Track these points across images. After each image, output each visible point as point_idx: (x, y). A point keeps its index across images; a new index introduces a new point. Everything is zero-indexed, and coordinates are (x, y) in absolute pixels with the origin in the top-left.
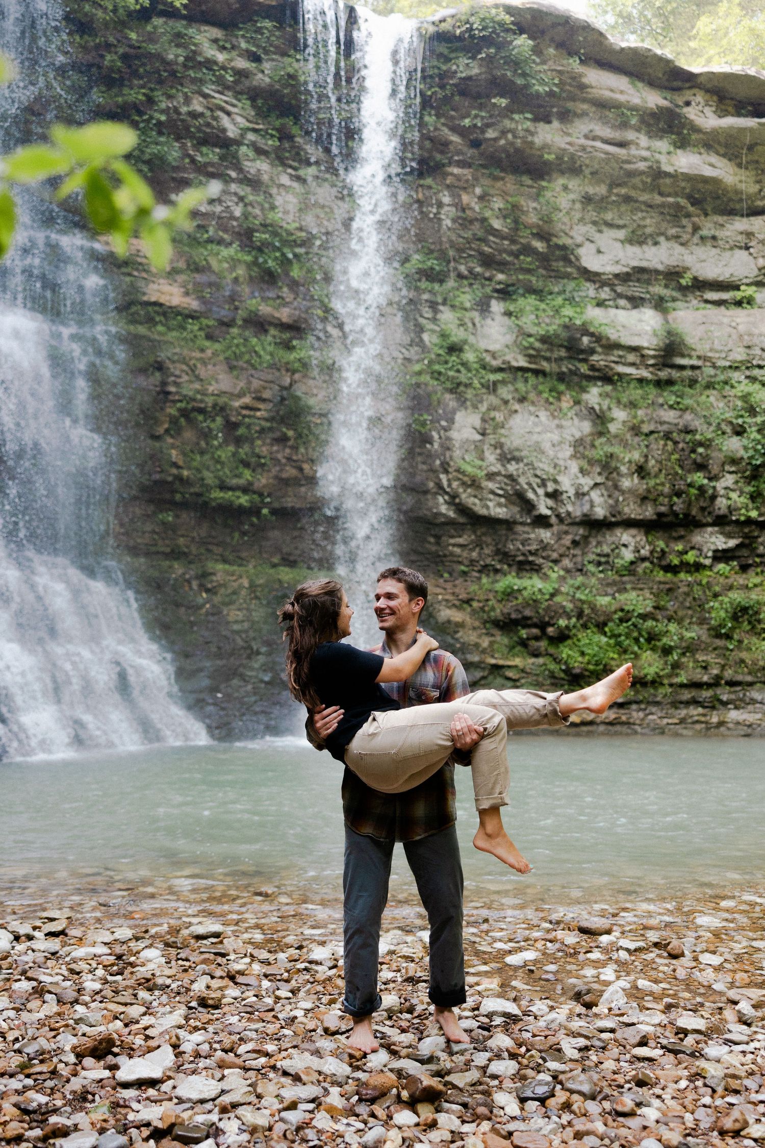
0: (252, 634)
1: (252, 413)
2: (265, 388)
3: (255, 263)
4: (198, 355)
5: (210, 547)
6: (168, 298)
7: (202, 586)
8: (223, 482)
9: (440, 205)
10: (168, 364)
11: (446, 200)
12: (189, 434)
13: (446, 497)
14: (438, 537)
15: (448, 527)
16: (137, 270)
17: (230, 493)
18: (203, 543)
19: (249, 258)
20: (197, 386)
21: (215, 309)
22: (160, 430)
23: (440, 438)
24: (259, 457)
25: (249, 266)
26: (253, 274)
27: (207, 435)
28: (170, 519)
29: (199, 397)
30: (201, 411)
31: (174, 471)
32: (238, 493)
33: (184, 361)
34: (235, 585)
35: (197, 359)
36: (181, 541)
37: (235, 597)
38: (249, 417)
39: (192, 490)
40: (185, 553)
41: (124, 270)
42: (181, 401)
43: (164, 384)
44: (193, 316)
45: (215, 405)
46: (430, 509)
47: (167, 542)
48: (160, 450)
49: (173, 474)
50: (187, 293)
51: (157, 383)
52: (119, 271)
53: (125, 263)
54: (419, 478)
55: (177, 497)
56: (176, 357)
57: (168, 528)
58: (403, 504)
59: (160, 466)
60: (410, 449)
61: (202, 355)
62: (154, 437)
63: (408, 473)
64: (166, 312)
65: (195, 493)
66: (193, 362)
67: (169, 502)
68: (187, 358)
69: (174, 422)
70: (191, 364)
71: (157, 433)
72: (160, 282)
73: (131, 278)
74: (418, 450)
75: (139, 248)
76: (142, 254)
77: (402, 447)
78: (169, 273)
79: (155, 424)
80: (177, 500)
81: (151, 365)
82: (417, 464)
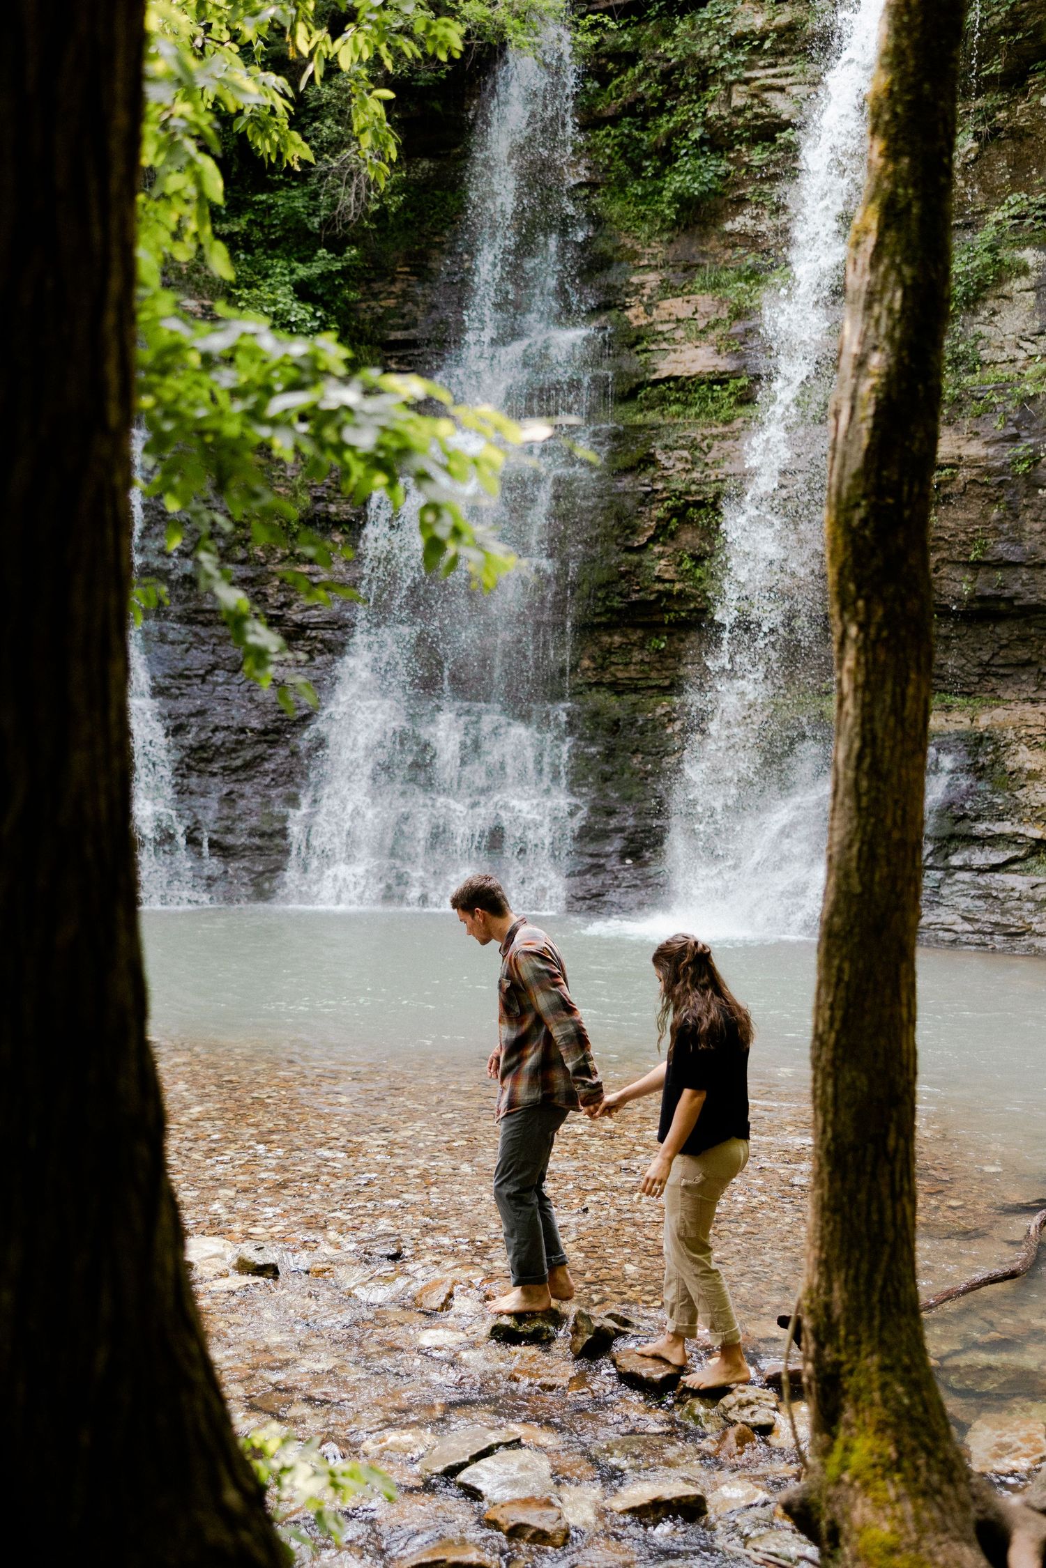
4: (721, 429)
6: (688, 366)
10: (660, 456)
12: (686, 537)
16: (653, 342)
20: (696, 475)
21: (752, 362)
27: (710, 534)
28: (664, 645)
29: (694, 488)
30: (699, 505)
31: (658, 586)
33: (693, 446)
35: (715, 437)
39: (692, 605)
41: (639, 348)
42: (668, 498)
43: (654, 481)
44: (721, 380)
47: (666, 673)
48: (639, 565)
49: (658, 591)
50: (719, 352)
51: (647, 481)
52: (632, 352)
53: (639, 339)
54: (1027, 545)
55: (667, 618)
56: (682, 442)
57: (666, 657)
58: (1004, 588)
59: (638, 584)
60: (1009, 502)
61: (726, 429)
62: (630, 550)
63: (1008, 540)
64: (684, 385)
65: (695, 609)
66: (706, 442)
67: (662, 624)
68: (699, 438)
69: (662, 525)
70: (704, 445)
71: (636, 544)
72: (683, 348)
73: (645, 355)
74: (1025, 501)
75: (672, 310)
76: (673, 318)
77: (995, 501)
78: (702, 332)
79: (633, 533)
80: (670, 621)
81: (641, 461)
82: (1024, 522)
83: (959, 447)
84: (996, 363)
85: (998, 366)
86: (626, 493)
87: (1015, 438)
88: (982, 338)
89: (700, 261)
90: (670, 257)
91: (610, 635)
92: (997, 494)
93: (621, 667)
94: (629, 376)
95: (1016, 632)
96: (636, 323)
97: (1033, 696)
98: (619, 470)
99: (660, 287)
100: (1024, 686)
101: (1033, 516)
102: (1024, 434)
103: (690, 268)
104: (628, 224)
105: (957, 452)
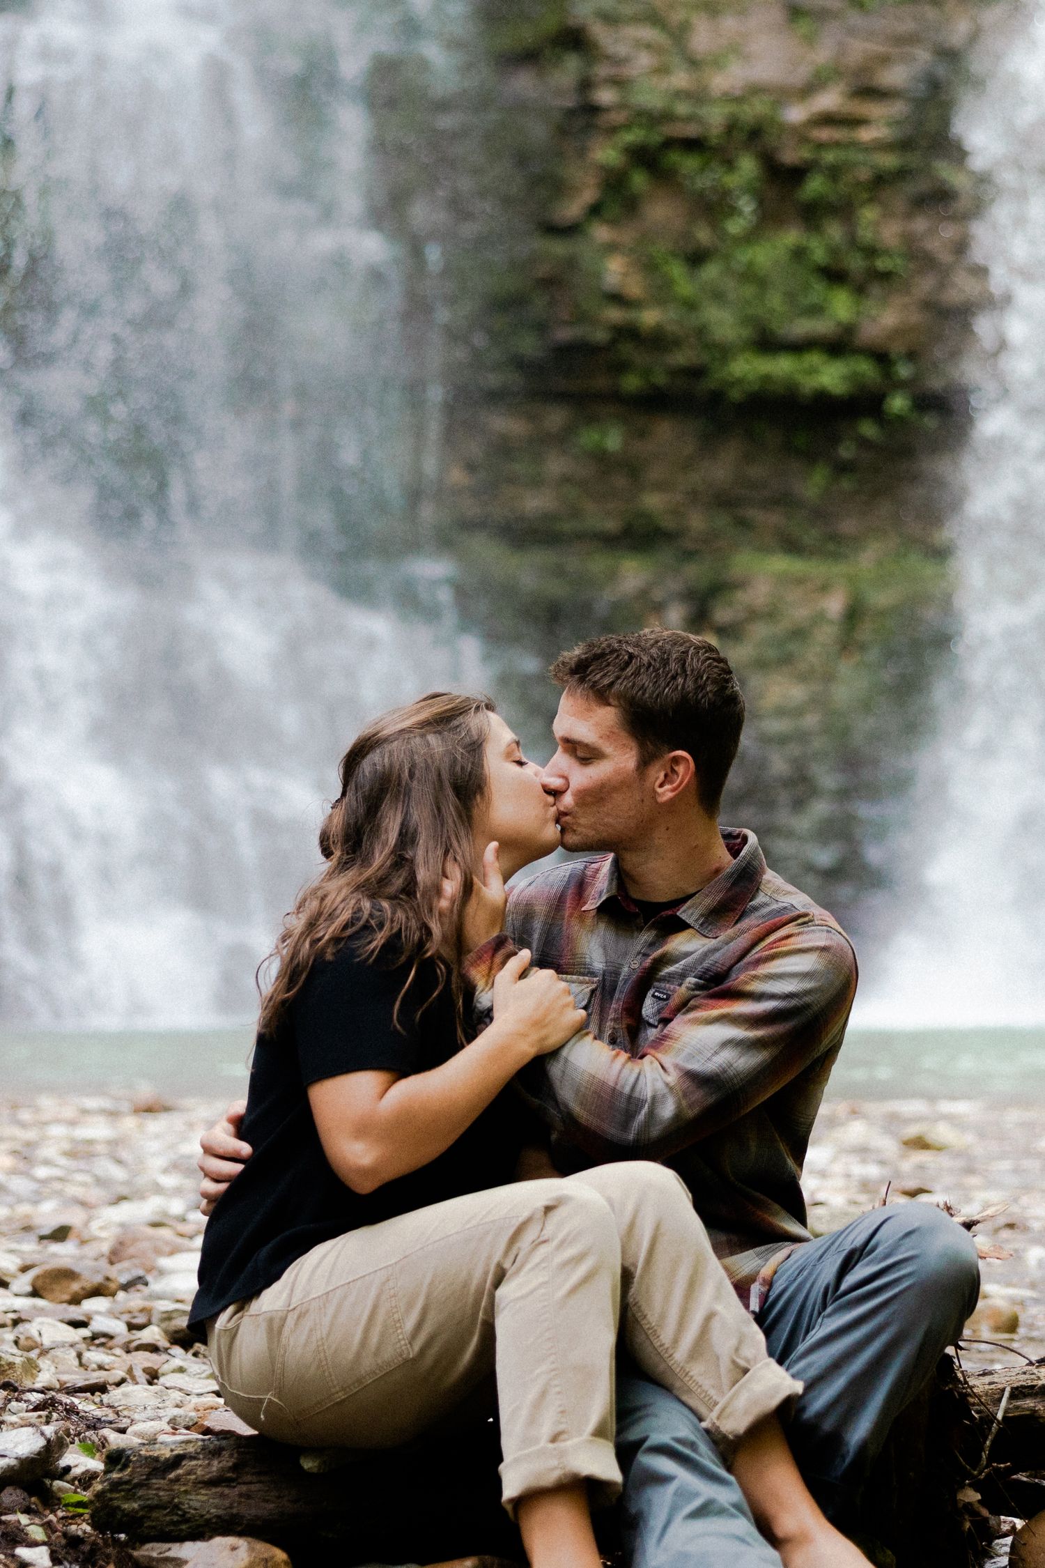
0: (817, 744)
1: (845, 134)
2: (885, 60)
5: (745, 512)
7: (699, 618)
8: (765, 330)
10: (600, 33)
12: (660, 213)
17: (789, 361)
18: (724, 501)
20: (680, 79)
22: (572, 209)
24: (871, 252)
27: (712, 208)
28: (616, 443)
29: (682, 109)
30: (693, 145)
31: (615, 314)
32: (814, 359)
33: (653, 17)
34: (800, 613)
35: (691, 8)
36: (653, 502)
37: (792, 647)
38: (837, 144)
39: (675, 360)
42: (627, 127)
43: (586, 85)
45: (732, 126)
47: (612, 506)
48: (571, 263)
49: (611, 324)
51: (567, 85)
55: (626, 383)
57: (613, 471)
59: (569, 305)
62: (553, 230)
65: (683, 368)
66: (676, 14)
67: (613, 396)
69: (614, 183)
70: (675, 18)
71: (564, 219)
79: (556, 194)
80: (631, 391)
81: (553, 40)
86: (527, 108)
98: (510, 56)
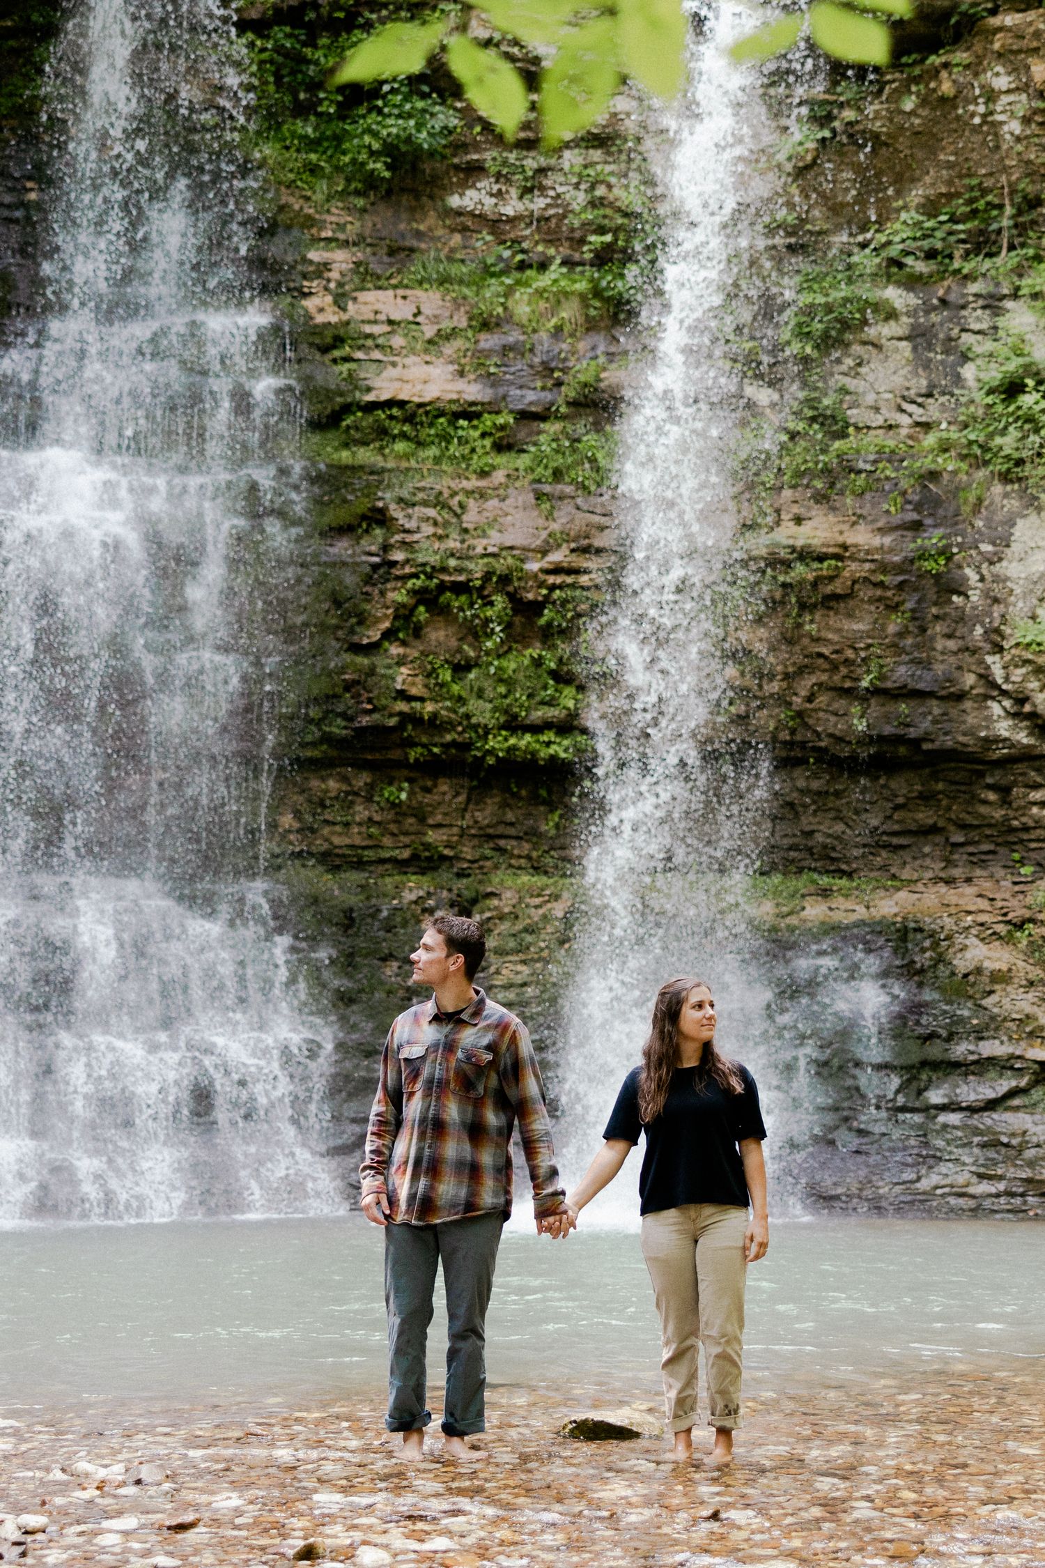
1: (569, 580)
3: (597, 293)
4: (474, 483)
5: (502, 843)
6: (419, 387)
8: (515, 717)
9: (991, 96)
10: (395, 512)
11: (1002, 82)
12: (439, 635)
13: (1007, 703)
14: (1004, 791)
15: (1020, 768)
16: (360, 348)
17: (528, 737)
18: (486, 836)
19: (582, 286)
20: (452, 544)
21: (515, 392)
23: (982, 579)
24: (590, 661)
25: (583, 297)
26: (593, 312)
27: (476, 632)
28: (404, 796)
29: (452, 563)
30: (460, 588)
31: (402, 706)
32: (547, 736)
33: (439, 502)
34: (536, 914)
35: (469, 493)
36: (432, 836)
37: (529, 938)
38: (560, 587)
39: (448, 738)
40: (444, 858)
41: (337, 353)
42: (416, 576)
43: (386, 548)
44: (469, 413)
45: (487, 576)
46: (970, 733)
47: (405, 840)
48: (372, 672)
49: (400, 714)
50: (461, 374)
51: (374, 548)
52: (327, 358)
53: (339, 341)
54: (939, 668)
55: (413, 754)
56: (421, 495)
57: (405, 815)
58: (908, 726)
59: (370, 701)
60: (913, 611)
61: (482, 483)
62: (357, 649)
63: (912, 661)
64: (414, 415)
65: (454, 743)
66: (457, 499)
67: (403, 764)
68: (446, 494)
69: (403, 615)
70: (454, 503)
71: (365, 641)
72: (407, 361)
73: (347, 366)
74: (934, 610)
75: (378, 307)
76: (382, 317)
77: (894, 608)
78: (430, 342)
79: (360, 623)
80: (417, 760)
81: (364, 517)
82: (932, 639)
83: (841, 533)
84: (869, 428)
85: (872, 432)
86: (344, 564)
87: (916, 526)
88: (848, 393)
89: (414, 243)
90: (367, 232)
91: (323, 779)
92: (896, 599)
93: (338, 828)
94: (329, 394)
95: (919, 788)
96: (320, 319)
97: (942, 875)
98: (331, 529)
99: (355, 272)
100: (928, 862)
101: (946, 630)
102: (928, 521)
103: (399, 252)
104: (291, 176)
105: (841, 539)
